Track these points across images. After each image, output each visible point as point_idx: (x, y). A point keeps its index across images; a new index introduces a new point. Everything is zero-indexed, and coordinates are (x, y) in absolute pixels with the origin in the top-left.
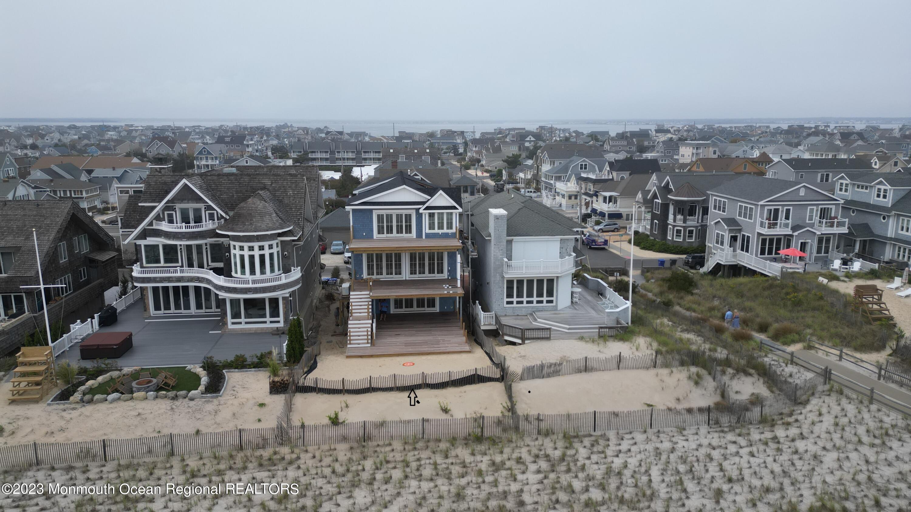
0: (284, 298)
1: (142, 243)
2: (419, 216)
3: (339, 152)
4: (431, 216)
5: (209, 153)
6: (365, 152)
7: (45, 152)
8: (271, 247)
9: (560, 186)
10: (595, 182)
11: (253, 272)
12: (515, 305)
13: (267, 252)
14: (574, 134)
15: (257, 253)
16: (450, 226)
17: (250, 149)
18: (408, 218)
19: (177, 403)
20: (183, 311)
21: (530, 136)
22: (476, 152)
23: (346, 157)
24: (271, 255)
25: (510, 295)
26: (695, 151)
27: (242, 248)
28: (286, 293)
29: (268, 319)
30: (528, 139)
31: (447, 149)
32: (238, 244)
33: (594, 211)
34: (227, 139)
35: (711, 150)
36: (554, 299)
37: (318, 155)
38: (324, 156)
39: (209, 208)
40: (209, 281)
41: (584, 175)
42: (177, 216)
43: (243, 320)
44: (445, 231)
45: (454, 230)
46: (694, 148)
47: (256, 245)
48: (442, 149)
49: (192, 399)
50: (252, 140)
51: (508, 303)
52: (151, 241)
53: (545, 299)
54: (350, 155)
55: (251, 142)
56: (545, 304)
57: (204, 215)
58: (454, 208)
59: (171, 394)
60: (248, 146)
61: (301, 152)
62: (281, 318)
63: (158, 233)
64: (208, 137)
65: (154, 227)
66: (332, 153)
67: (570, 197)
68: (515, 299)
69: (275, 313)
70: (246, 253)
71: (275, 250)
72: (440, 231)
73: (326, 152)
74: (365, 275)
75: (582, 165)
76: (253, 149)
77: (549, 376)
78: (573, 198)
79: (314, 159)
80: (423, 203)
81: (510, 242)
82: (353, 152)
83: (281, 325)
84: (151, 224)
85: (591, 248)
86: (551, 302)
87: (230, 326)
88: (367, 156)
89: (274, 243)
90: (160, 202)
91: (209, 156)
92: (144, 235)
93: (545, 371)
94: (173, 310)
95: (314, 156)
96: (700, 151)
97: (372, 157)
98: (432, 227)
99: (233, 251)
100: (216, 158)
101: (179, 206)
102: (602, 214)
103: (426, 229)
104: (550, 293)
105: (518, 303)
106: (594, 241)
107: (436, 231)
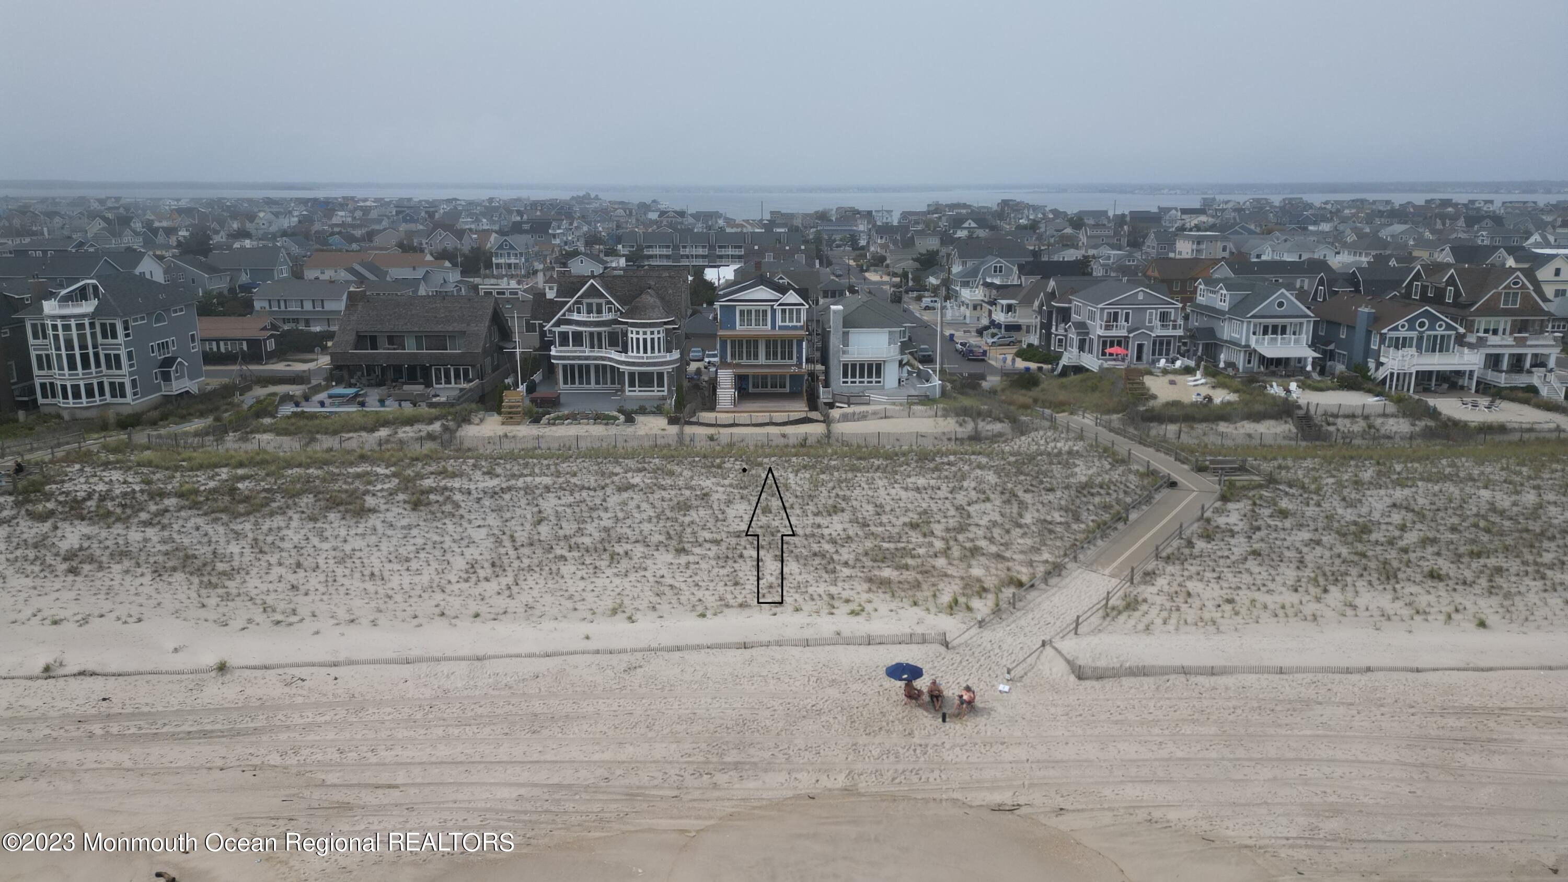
0: (668, 373)
1: (557, 330)
2: (774, 311)
3: (684, 247)
4: (784, 311)
5: (512, 248)
6: (720, 247)
7: (278, 244)
8: (659, 332)
9: (966, 294)
10: (998, 288)
11: (645, 351)
12: (849, 384)
13: (656, 336)
14: (1051, 216)
15: (649, 337)
16: (798, 320)
17: (557, 241)
18: (765, 312)
19: (609, 427)
20: (585, 386)
21: (970, 221)
22: (882, 246)
23: (694, 253)
24: (659, 338)
25: (846, 375)
26: (1195, 247)
27: (638, 333)
28: (669, 368)
29: (656, 388)
30: (966, 225)
31: (841, 240)
32: (634, 330)
33: (992, 323)
34: (526, 227)
35: (1220, 245)
36: (881, 379)
37: (657, 251)
38: (665, 252)
39: (609, 303)
40: (610, 359)
41: (989, 280)
42: (584, 308)
43: (637, 388)
44: (795, 323)
45: (802, 323)
46: (1193, 242)
47: (648, 330)
48: (835, 240)
49: (617, 425)
50: (559, 228)
51: (844, 382)
52: (563, 328)
53: (874, 379)
54: (700, 251)
55: (559, 231)
56: (874, 384)
57: (605, 308)
58: (803, 305)
59: (604, 422)
60: (554, 236)
61: (633, 247)
62: (666, 388)
63: (570, 322)
64: (484, 220)
65: (567, 317)
66: (676, 248)
67: (975, 308)
68: (849, 380)
69: (661, 384)
70: (641, 337)
71: (661, 335)
72: (791, 324)
73: (668, 247)
74: (729, 360)
75: (996, 267)
76: (561, 240)
77: (858, 420)
78: (979, 308)
79: (651, 257)
80: (777, 301)
81: (846, 334)
82: (704, 247)
83: (665, 393)
84: (564, 315)
85: (969, 360)
86: (879, 382)
87: (627, 393)
88: (723, 252)
89: (661, 329)
90: (572, 297)
91: (512, 252)
92: (558, 324)
93: (856, 417)
94: (577, 385)
95: (651, 253)
96: (1203, 246)
97: (730, 253)
98: (784, 320)
99: (630, 335)
100: (521, 254)
101: (585, 301)
102: (999, 326)
103: (779, 322)
104: (878, 374)
105: (852, 382)
106: (971, 351)
107: (787, 324)
